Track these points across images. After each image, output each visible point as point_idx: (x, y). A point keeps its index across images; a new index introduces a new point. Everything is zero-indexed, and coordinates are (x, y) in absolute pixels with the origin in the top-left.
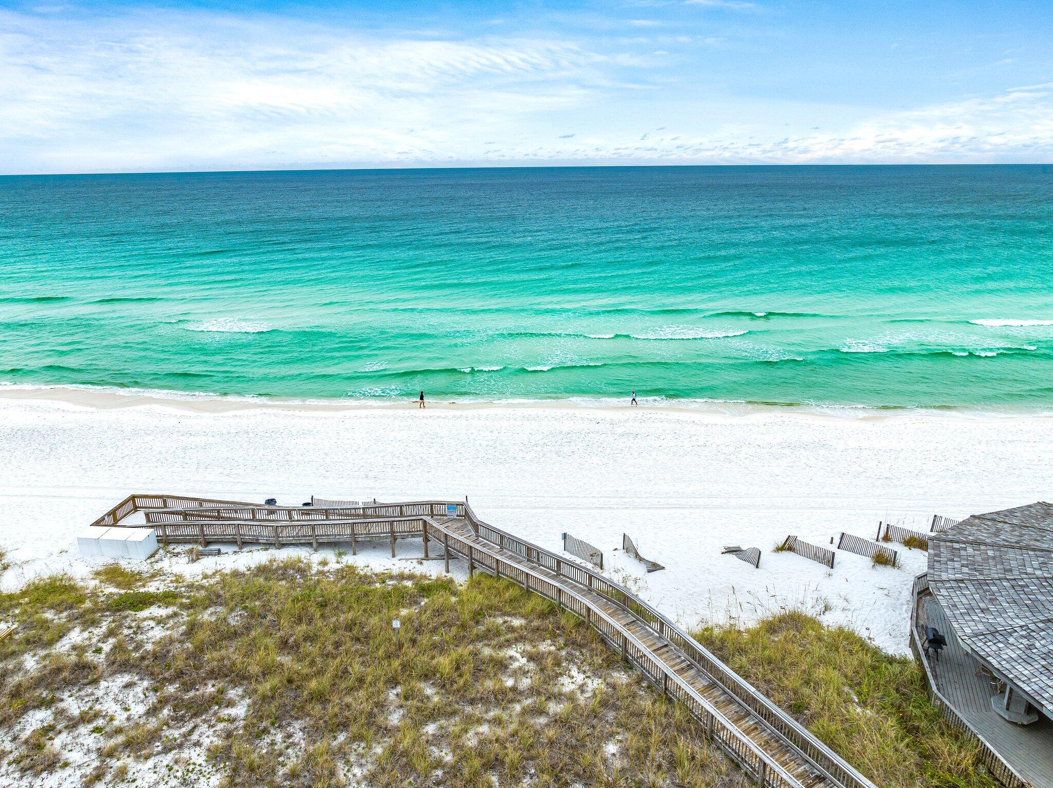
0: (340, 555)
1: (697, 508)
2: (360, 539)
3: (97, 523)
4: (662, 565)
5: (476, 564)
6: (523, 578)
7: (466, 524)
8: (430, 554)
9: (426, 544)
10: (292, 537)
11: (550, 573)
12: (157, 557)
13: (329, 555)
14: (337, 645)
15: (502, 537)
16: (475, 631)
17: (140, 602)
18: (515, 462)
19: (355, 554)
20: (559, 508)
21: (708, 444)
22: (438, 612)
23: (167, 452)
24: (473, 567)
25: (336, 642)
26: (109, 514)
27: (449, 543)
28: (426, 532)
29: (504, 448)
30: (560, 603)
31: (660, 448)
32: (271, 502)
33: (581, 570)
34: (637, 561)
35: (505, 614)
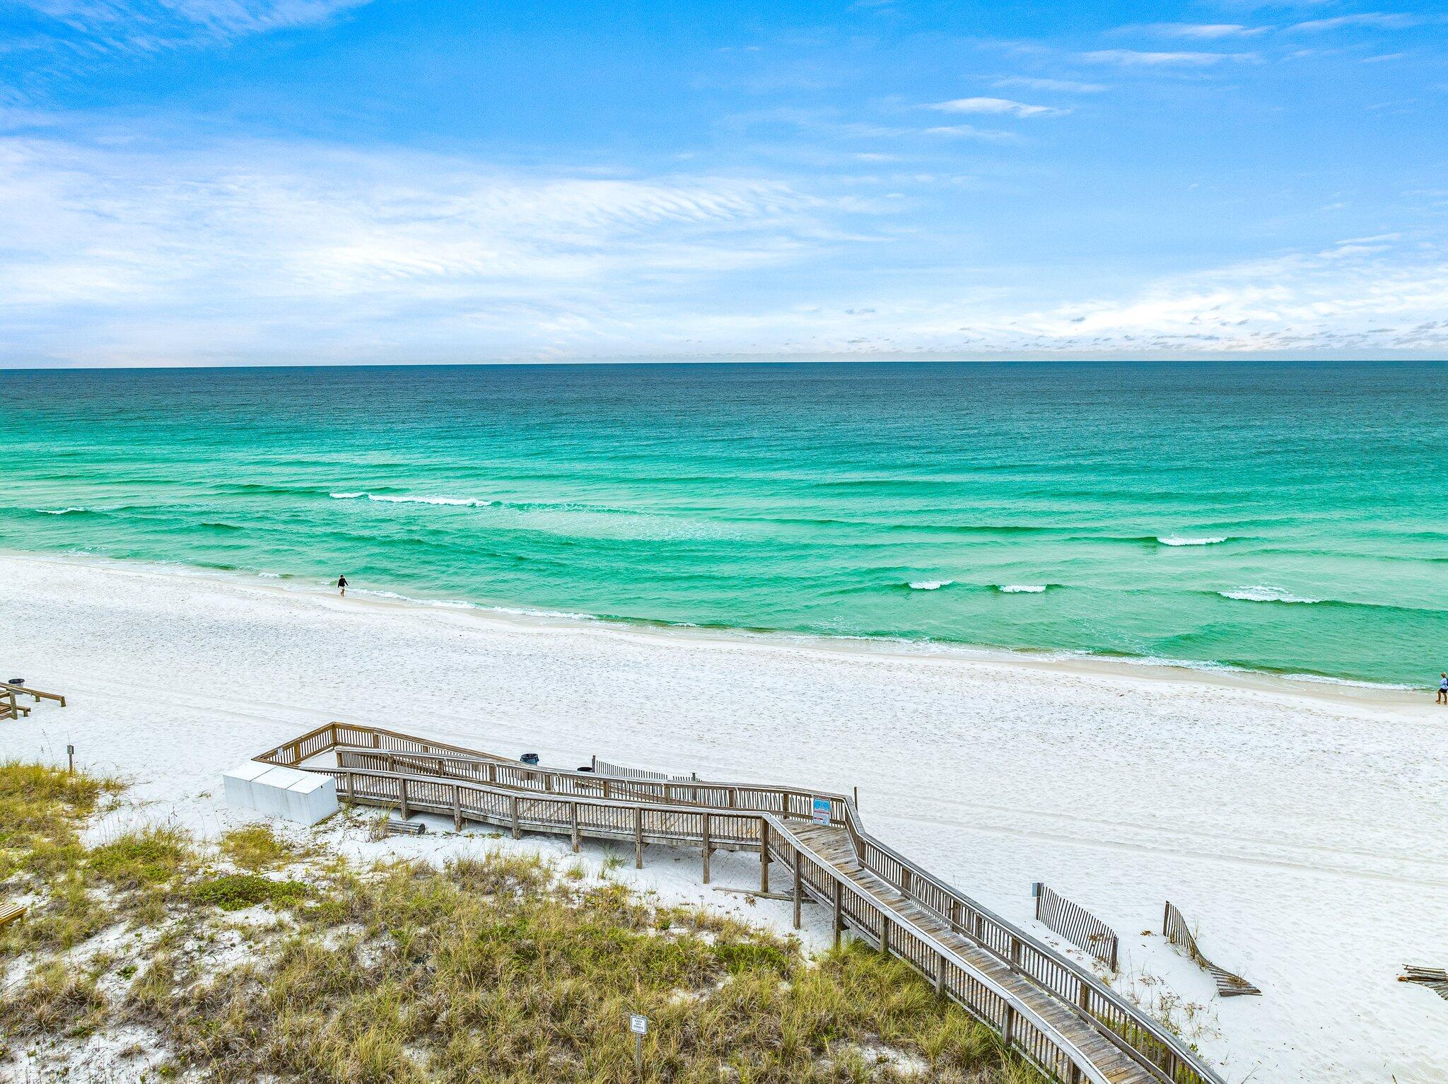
0: (614, 863)
1: (1330, 871)
2: (650, 841)
3: (264, 758)
4: (1255, 984)
5: (848, 920)
6: (935, 967)
7: (845, 839)
8: (771, 886)
9: (766, 865)
10: (540, 820)
11: (996, 964)
12: (330, 824)
13: (593, 862)
14: (523, 1045)
15: (907, 874)
16: (810, 1070)
17: (240, 895)
18: (961, 742)
19: (639, 866)
20: (1032, 834)
21: (1344, 750)
22: (741, 1013)
23: (421, 672)
24: (841, 926)
25: (524, 1040)
26: (286, 747)
27: (803, 870)
28: (766, 843)
29: (943, 718)
30: (1010, 1038)
31: (1244, 748)
32: (530, 758)
33: (1064, 969)
34: (1195, 967)
35: (883, 1041)
